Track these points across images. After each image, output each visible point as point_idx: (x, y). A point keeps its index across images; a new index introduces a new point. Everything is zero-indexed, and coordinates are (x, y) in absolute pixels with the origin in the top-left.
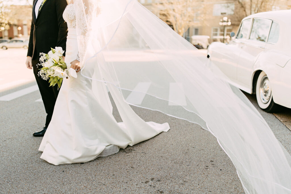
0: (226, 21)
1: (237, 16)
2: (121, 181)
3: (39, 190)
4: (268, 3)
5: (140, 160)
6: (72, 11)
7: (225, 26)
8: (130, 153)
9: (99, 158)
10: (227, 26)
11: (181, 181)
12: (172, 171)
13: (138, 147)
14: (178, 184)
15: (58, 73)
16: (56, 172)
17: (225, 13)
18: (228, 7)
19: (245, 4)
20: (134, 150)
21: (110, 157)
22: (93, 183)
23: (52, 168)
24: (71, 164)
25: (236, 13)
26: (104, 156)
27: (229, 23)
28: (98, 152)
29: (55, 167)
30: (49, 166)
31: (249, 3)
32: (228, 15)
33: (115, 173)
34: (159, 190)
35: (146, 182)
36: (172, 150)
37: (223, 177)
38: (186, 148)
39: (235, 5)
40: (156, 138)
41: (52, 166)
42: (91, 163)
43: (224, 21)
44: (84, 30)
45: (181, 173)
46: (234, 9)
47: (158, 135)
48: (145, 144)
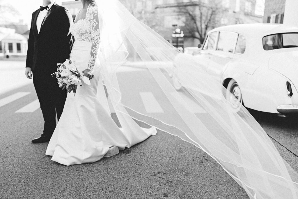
0: (179, 33)
1: (188, 27)
2: (132, 176)
3: (63, 186)
4: (217, 16)
5: (142, 159)
6: (83, 25)
7: (178, 38)
8: (130, 154)
9: (104, 158)
10: (180, 37)
11: (184, 173)
12: (173, 166)
13: (135, 148)
14: (182, 175)
15: (75, 81)
16: (70, 171)
17: (176, 25)
18: (179, 19)
19: (195, 16)
20: (132, 151)
21: (113, 157)
22: (109, 178)
23: (65, 169)
24: (81, 164)
25: (187, 25)
26: (107, 157)
27: (182, 35)
28: (104, 153)
29: (67, 167)
30: (62, 167)
31: (199, 16)
32: (180, 26)
33: (124, 170)
34: (168, 181)
35: (155, 175)
36: (166, 150)
37: (218, 168)
38: (178, 148)
39: (186, 17)
40: (148, 141)
41: (64, 167)
42: (99, 163)
43: (176, 33)
44: (95, 43)
45: (182, 167)
46: (185, 21)
47: (148, 138)
48: (140, 145)
